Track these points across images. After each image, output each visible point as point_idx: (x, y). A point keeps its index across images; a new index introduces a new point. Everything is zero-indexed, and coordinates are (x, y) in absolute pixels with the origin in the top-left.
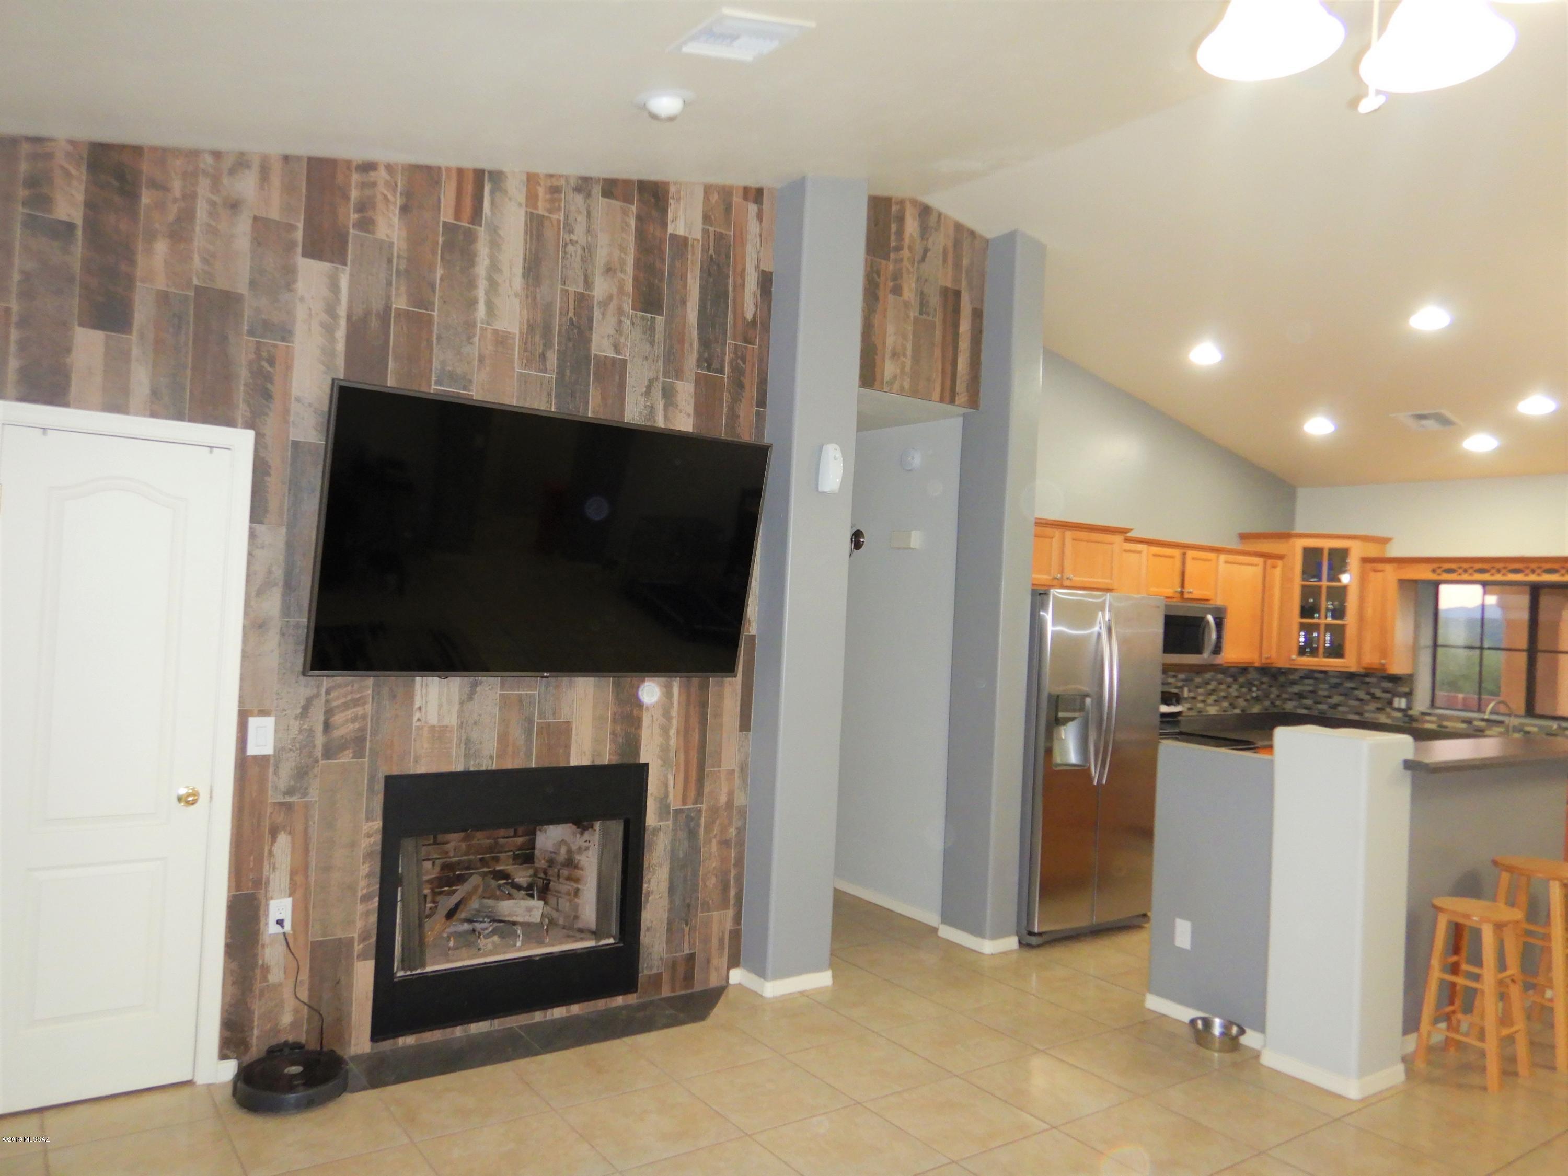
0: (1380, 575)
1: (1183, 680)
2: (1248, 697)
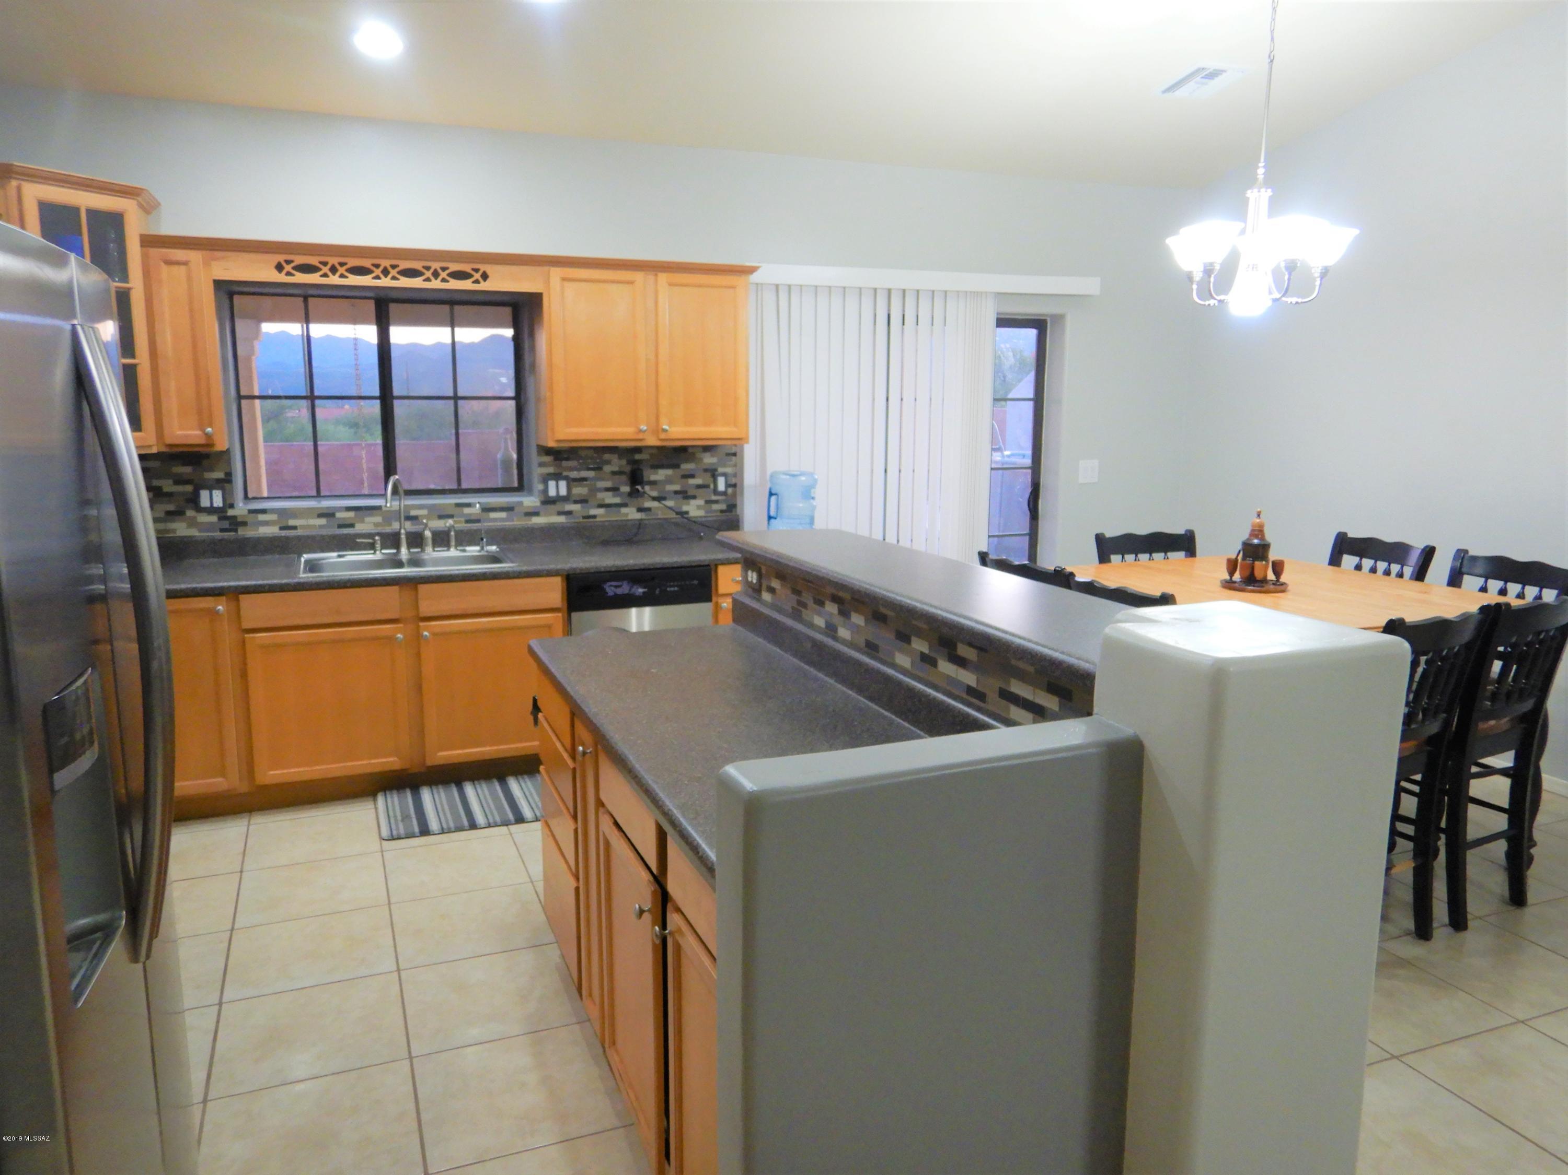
0: (179, 270)
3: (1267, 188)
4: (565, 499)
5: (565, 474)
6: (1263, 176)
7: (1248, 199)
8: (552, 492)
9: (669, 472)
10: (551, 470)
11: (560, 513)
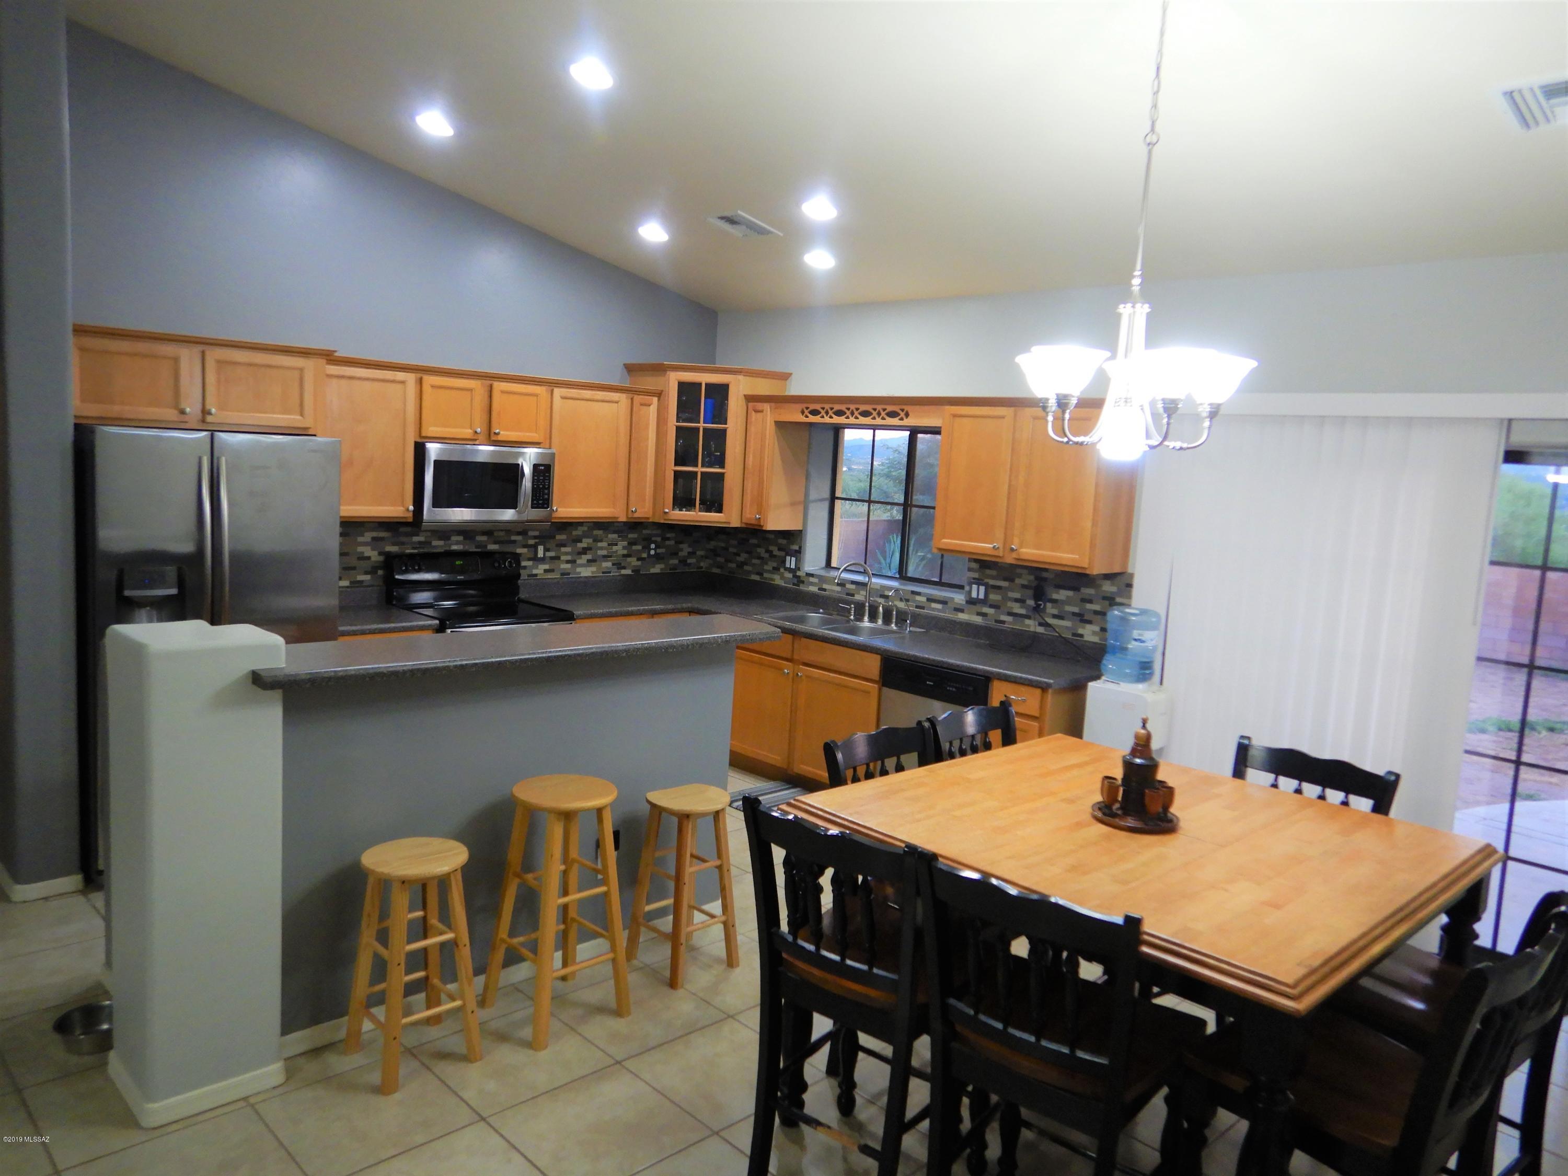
0: (759, 415)
1: (535, 537)
2: (644, 555)
3: (1143, 303)
4: (984, 602)
5: (986, 580)
6: (1139, 287)
7: (1120, 315)
8: (974, 595)
9: (1070, 593)
10: (976, 575)
11: (979, 614)
